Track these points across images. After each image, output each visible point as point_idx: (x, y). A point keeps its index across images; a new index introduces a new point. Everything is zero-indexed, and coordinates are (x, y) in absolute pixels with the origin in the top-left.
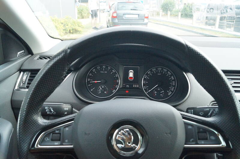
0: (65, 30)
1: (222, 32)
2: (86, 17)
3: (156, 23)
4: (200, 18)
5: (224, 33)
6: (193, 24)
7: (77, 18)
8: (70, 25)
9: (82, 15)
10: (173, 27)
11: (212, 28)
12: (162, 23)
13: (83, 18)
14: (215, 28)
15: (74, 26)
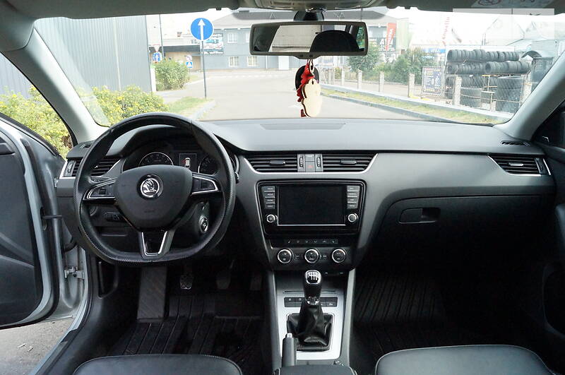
0: (126, 116)
1: (466, 112)
2: (176, 87)
3: (334, 97)
4: (433, 83)
5: (469, 112)
6: (409, 97)
7: (154, 88)
8: (137, 104)
9: (166, 81)
10: (366, 104)
11: (447, 103)
12: (345, 96)
13: (169, 88)
14: (453, 104)
15: (145, 106)
